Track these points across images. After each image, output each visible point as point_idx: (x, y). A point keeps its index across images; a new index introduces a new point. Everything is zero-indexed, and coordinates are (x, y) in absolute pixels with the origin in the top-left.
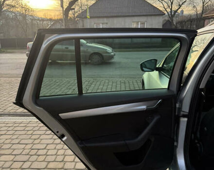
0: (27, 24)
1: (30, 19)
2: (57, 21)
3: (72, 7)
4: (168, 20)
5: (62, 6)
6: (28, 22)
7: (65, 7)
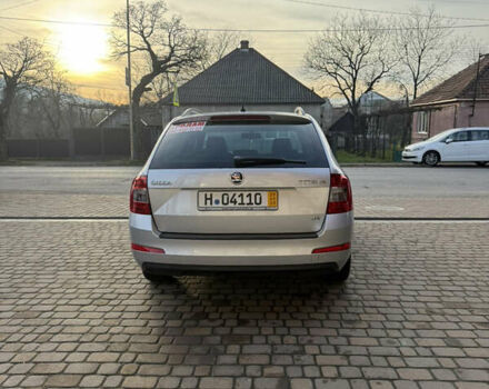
0: (59, 112)
1: (68, 103)
2: (120, 110)
3: (147, 86)
4: (348, 113)
5: (128, 83)
6: (62, 109)
7: (134, 86)
